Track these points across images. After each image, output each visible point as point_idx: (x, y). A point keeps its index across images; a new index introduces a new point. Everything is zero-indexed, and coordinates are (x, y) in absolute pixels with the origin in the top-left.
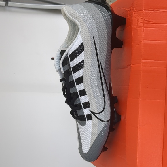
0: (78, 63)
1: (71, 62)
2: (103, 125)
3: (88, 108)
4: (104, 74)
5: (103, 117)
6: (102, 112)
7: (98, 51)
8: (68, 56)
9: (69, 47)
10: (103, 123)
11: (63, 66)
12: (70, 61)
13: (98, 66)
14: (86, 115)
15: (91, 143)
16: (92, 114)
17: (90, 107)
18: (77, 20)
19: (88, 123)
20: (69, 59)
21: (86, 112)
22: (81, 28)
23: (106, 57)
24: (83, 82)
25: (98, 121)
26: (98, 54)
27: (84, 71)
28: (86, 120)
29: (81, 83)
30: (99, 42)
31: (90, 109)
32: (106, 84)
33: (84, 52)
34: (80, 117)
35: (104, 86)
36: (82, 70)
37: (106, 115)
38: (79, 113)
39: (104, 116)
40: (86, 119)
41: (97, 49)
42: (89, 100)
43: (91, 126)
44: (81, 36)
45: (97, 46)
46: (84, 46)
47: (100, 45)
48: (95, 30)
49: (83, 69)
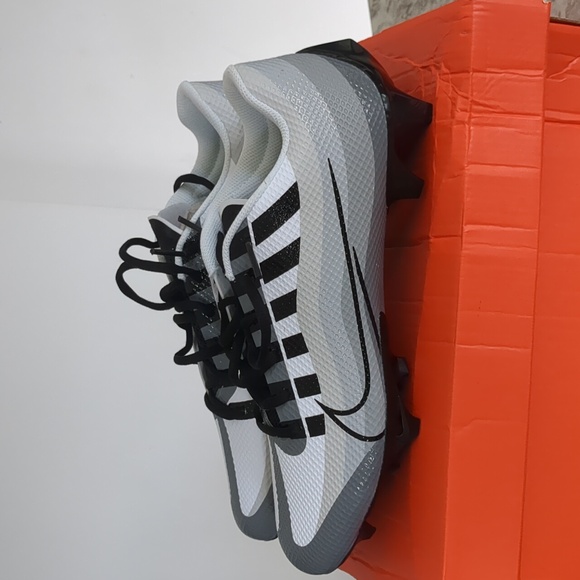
0: (280, 249)
1: (257, 244)
2: (362, 449)
3: (313, 397)
4: (366, 283)
5: (363, 423)
6: (358, 407)
7: (344, 210)
8: (247, 227)
9: (252, 197)
10: (362, 444)
11: (231, 259)
12: (253, 242)
13: (345, 258)
14: (306, 419)
15: (321, 511)
16: (326, 415)
17: (320, 392)
18: (278, 110)
19: (314, 444)
20: (252, 234)
21: (307, 407)
22: (291, 136)
23: (372, 229)
24: (296, 311)
25: (345, 438)
26: (346, 218)
27: (299, 273)
28: (305, 437)
29: (291, 314)
30: (349, 181)
31: (318, 397)
32: (372, 318)
33: (298, 212)
34: (287, 426)
35: (365, 323)
36: (293, 272)
37: (373, 419)
38: (284, 414)
39: (367, 422)
40: (307, 433)
41: (342, 202)
42: (316, 368)
43: (323, 455)
44: (291, 161)
45: (341, 193)
46: (301, 193)
47: (352, 190)
48: (336, 144)
49: (296, 267)
